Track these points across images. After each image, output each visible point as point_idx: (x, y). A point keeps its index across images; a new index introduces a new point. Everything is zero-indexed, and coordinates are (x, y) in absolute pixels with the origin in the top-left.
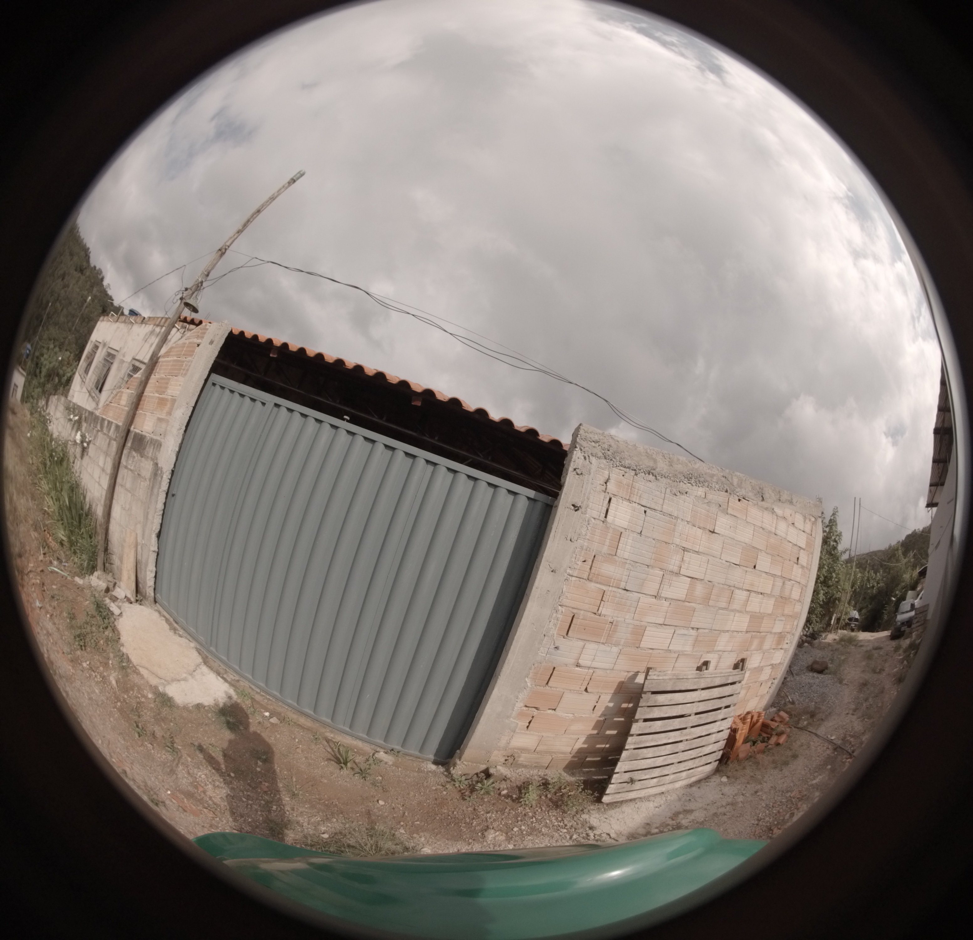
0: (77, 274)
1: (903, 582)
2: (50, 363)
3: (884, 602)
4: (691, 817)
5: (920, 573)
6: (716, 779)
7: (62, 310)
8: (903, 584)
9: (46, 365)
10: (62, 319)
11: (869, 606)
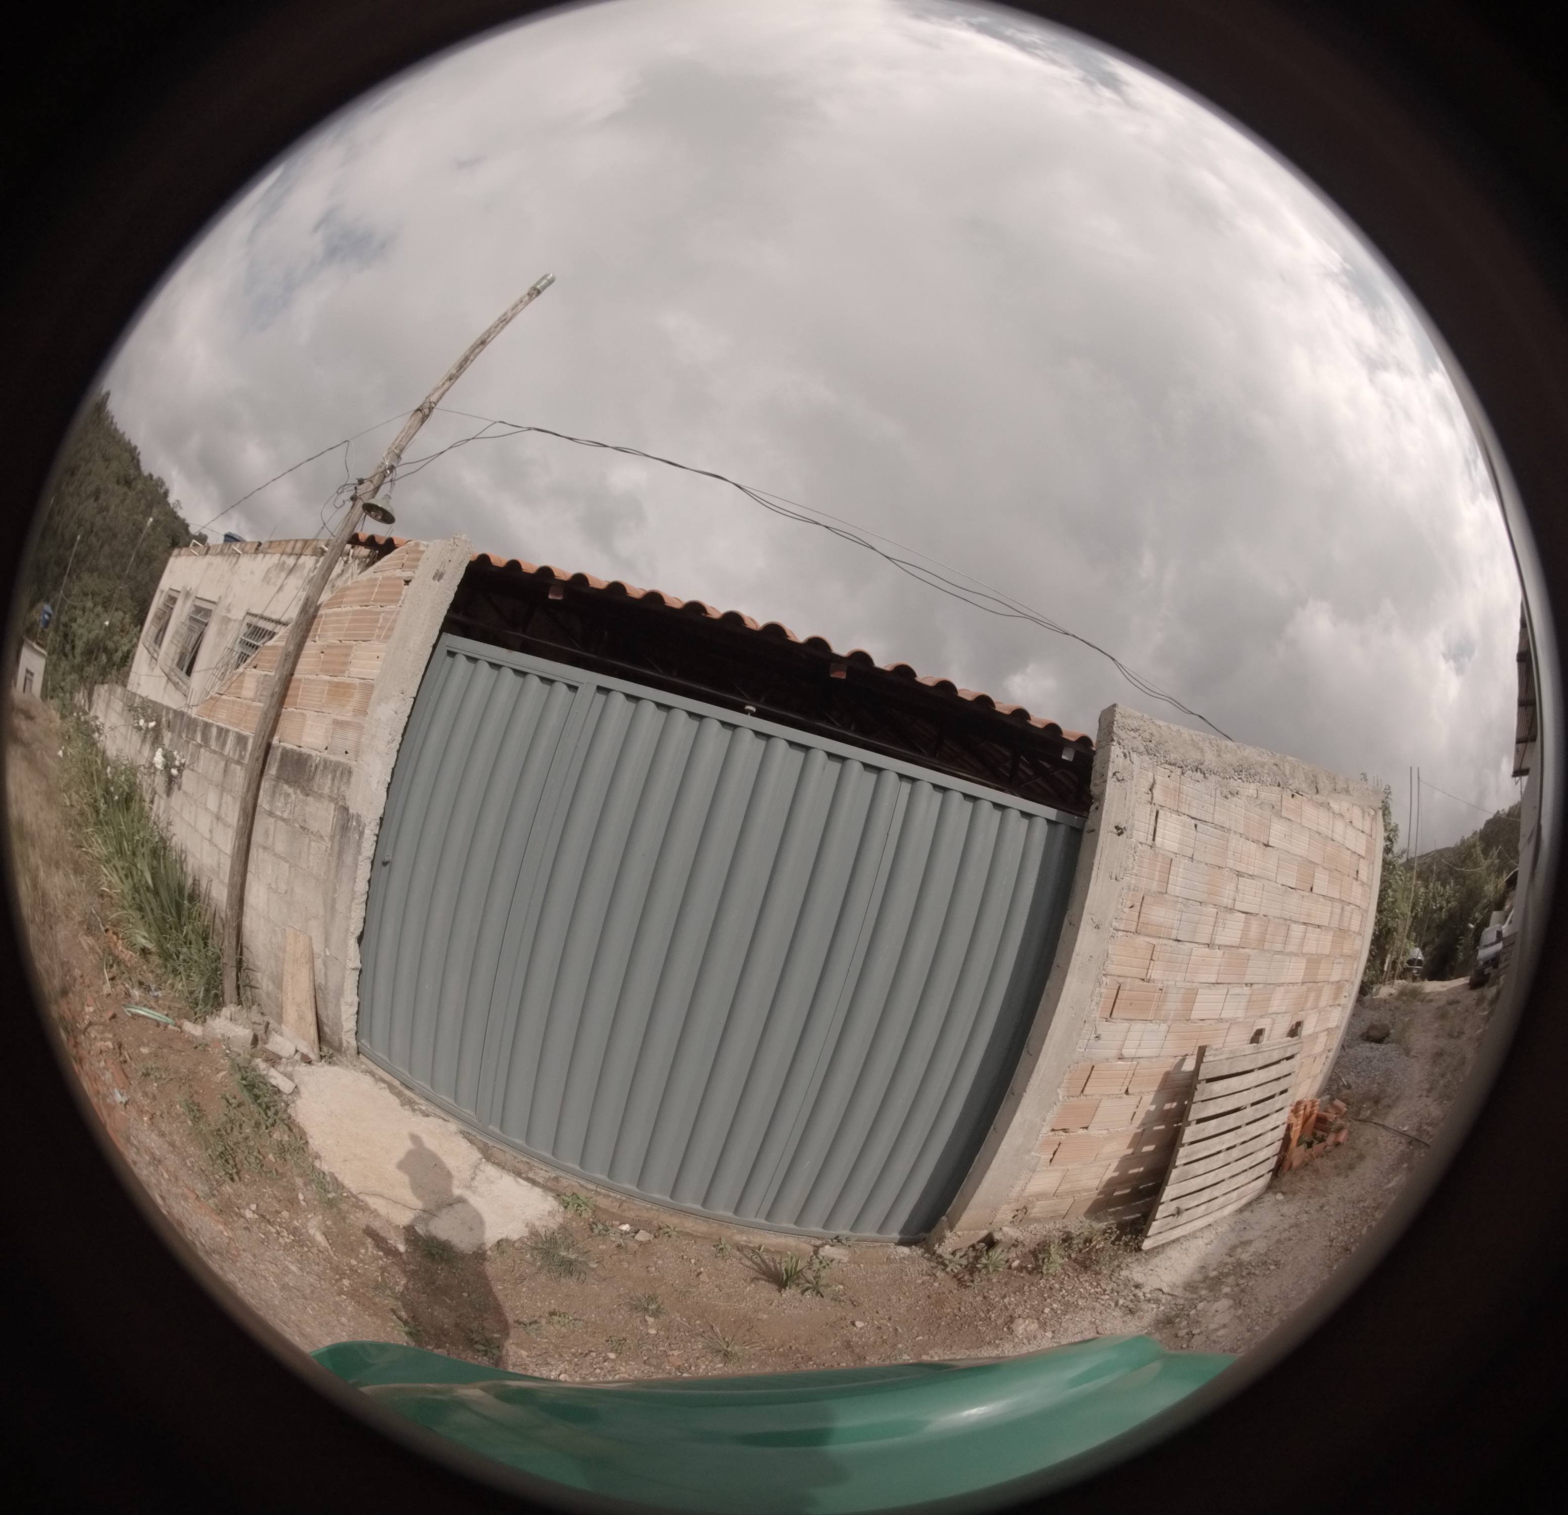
0: (121, 490)
1: (1484, 897)
2: (89, 632)
3: (1458, 932)
4: (1252, 1249)
5: (1507, 881)
6: (1269, 1198)
7: (102, 546)
8: (1485, 901)
9: (82, 635)
10: (103, 562)
11: (1436, 940)
